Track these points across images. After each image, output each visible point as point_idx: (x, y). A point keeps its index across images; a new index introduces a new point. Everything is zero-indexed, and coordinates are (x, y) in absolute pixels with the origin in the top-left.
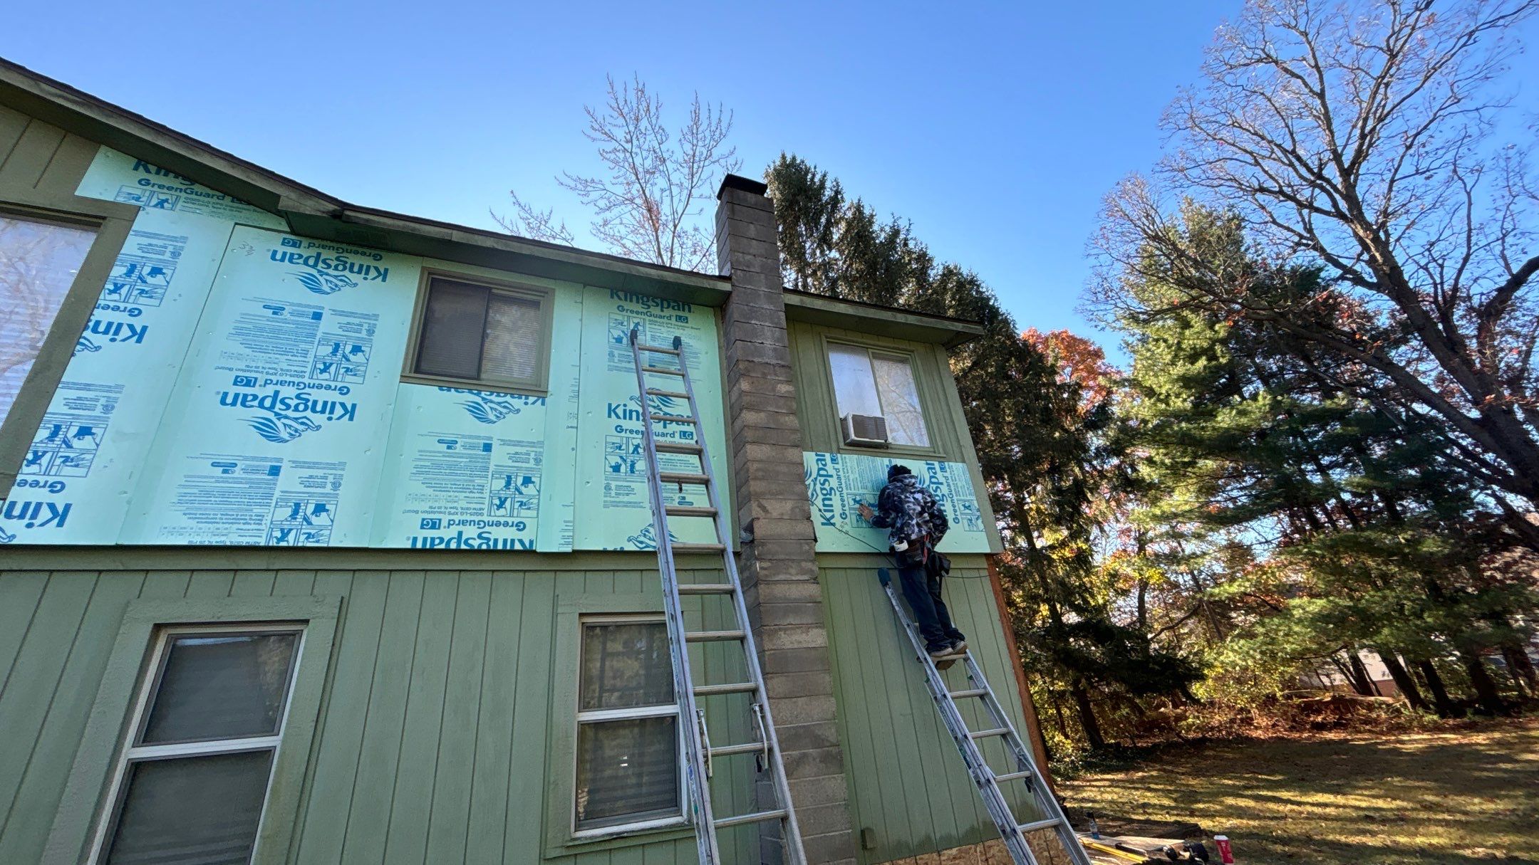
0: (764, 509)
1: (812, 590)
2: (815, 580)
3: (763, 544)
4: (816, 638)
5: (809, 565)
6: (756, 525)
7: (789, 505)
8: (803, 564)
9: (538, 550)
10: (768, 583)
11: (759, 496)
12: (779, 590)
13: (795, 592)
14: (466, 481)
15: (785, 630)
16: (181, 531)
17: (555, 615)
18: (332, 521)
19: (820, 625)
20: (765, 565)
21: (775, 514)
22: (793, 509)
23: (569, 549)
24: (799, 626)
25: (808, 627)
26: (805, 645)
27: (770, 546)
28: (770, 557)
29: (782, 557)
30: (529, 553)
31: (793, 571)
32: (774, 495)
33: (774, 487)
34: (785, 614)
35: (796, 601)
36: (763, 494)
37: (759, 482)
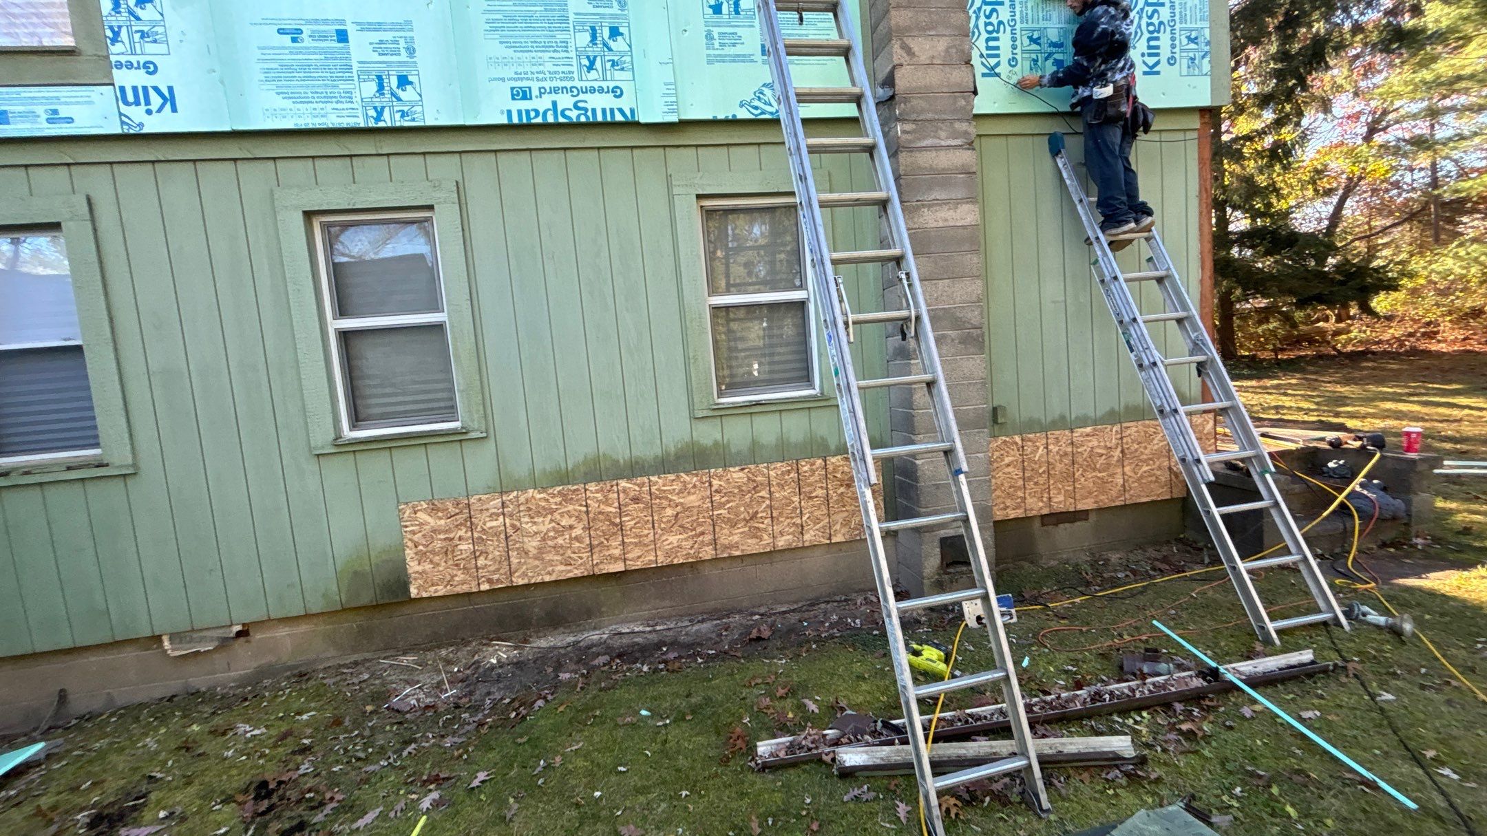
0: (909, 51)
1: (965, 157)
2: (970, 145)
3: (906, 100)
4: (966, 215)
5: (964, 126)
6: (898, 75)
7: (942, 45)
8: (957, 125)
9: (642, 121)
10: (911, 150)
11: (903, 32)
12: (924, 160)
13: (945, 160)
14: (546, 36)
15: (929, 206)
16: (283, 113)
17: (671, 196)
18: (420, 95)
19: (971, 200)
20: (908, 127)
21: (923, 58)
22: (947, 51)
23: (674, 118)
24: (946, 202)
25: (957, 203)
26: (951, 224)
27: (914, 102)
28: (914, 116)
29: (930, 116)
30: (631, 125)
31: (943, 134)
32: (923, 30)
33: (923, 18)
34: (930, 187)
35: (943, 171)
36: (908, 29)
37: (903, 12)
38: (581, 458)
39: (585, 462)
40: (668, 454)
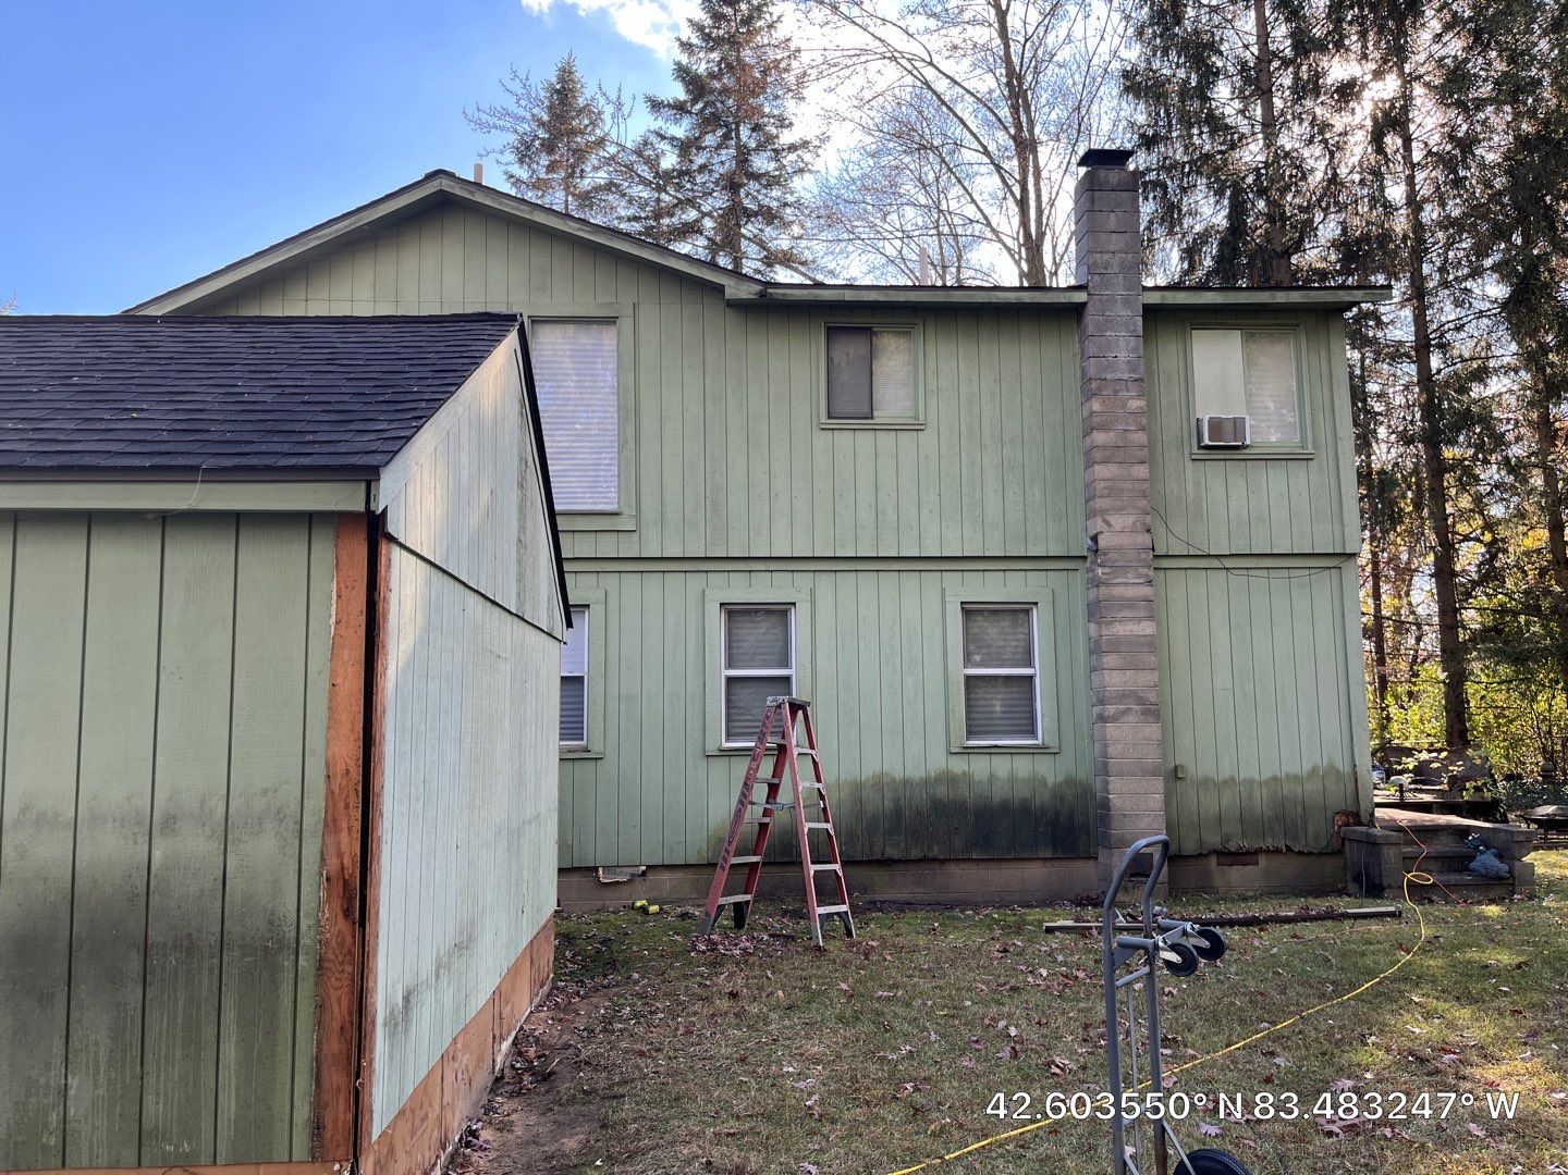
0: (1108, 524)
1: (1146, 591)
2: (1150, 582)
3: (1105, 554)
4: (1147, 628)
5: (1145, 571)
6: (1100, 538)
7: (1130, 520)
8: (1140, 570)
10: (1107, 584)
11: (1103, 512)
12: (1117, 591)
13: (1130, 592)
15: (1120, 621)
17: (944, 602)
19: (1150, 618)
20: (1106, 570)
21: (1117, 528)
22: (1134, 523)
24: (1132, 619)
25: (1140, 620)
26: (1136, 633)
27: (1110, 555)
28: (1110, 564)
29: (1121, 563)
31: (1130, 575)
32: (1119, 510)
33: (1118, 503)
34: (1121, 608)
35: (1131, 599)
36: (1107, 510)
37: (1104, 500)
38: (870, 774)
39: (873, 777)
40: (930, 778)
